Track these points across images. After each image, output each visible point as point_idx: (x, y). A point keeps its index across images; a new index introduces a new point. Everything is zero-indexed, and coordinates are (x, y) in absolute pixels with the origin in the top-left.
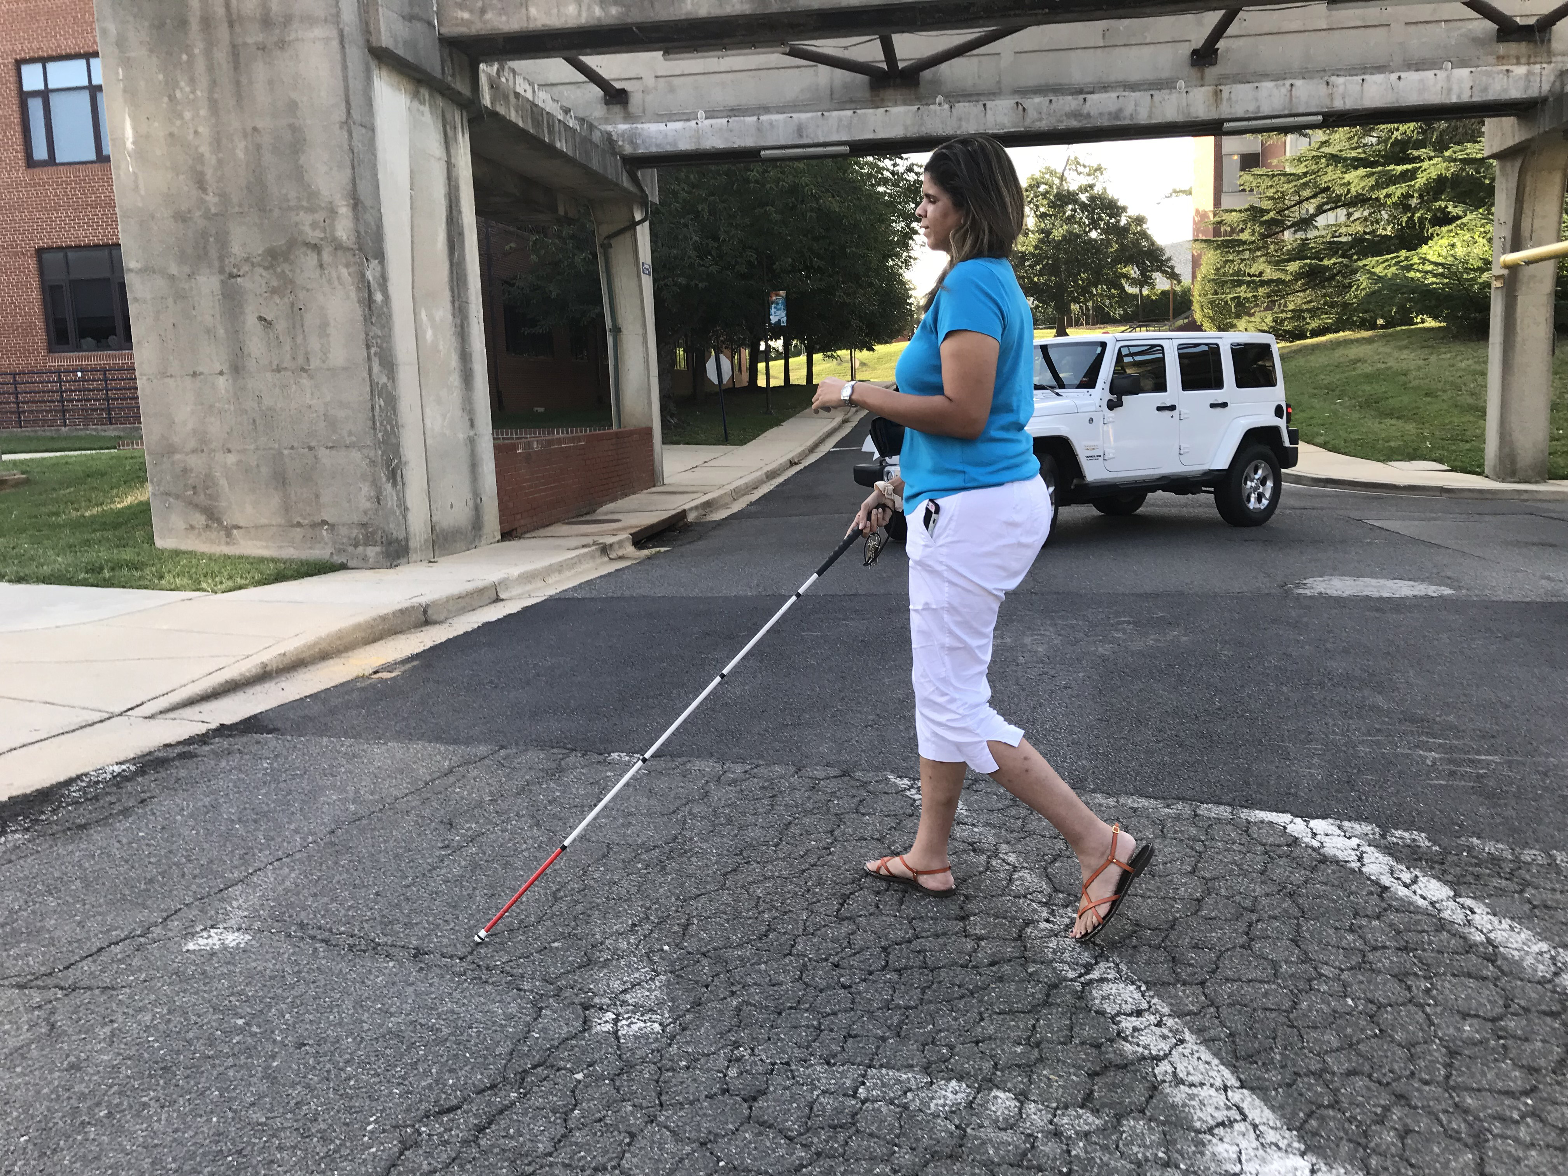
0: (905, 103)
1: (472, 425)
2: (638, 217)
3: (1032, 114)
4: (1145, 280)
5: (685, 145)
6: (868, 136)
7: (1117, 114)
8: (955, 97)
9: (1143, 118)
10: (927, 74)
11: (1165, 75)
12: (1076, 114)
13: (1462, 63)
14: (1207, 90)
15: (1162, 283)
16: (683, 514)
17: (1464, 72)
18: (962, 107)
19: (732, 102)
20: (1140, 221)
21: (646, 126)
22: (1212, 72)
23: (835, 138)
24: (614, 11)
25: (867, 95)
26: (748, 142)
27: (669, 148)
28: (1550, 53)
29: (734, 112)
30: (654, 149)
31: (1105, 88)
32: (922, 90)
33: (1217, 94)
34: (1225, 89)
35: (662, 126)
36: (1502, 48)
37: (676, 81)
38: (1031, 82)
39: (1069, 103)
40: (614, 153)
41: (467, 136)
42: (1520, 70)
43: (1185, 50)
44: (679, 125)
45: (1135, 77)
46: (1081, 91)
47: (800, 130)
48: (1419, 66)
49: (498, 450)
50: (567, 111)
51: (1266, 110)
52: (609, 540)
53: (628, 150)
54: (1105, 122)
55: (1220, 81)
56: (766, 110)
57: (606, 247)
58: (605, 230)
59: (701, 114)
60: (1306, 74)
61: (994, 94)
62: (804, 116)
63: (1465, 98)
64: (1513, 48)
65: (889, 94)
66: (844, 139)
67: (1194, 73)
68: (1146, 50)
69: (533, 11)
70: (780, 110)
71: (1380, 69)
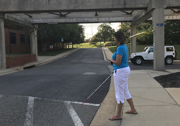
1: (2, 55)
2: (35, 30)
3: (78, 20)
5: (38, 22)
6: (60, 22)
9: (90, 21)
11: (92, 17)
14: (97, 18)
16: (35, 65)
17: (123, 18)
18: (70, 19)
20: (114, 29)
21: (34, 20)
22: (97, 17)
23: (56, 22)
24: (18, 9)
26: (46, 22)
28: (132, 16)
29: (44, 19)
31: (86, 18)
32: (66, 17)
33: (98, 19)
34: (99, 18)
35: (36, 20)
36: (127, 15)
38: (78, 17)
39: (82, 19)
40: (30, 23)
41: (3, 22)
42: (129, 18)
44: (38, 20)
45: (89, 17)
47: (52, 21)
48: (119, 17)
49: (6, 58)
50: (22, 18)
51: (103, 21)
52: (18, 68)
53: (32, 23)
54: (86, 21)
56: (48, 19)
57: (31, 33)
58: (31, 31)
59: (40, 19)
60: (107, 17)
61: (74, 18)
63: (124, 20)
64: (128, 15)
65: (62, 17)
67: (95, 16)
68: (90, 14)
69: (9, 9)
70: (50, 19)
71: (115, 17)
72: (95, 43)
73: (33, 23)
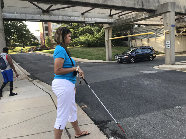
0: (48, 15)
3: (64, 19)
4: (34, 41)
6: (43, 19)
7: (74, 20)
8: (54, 15)
10: (50, 12)
11: (79, 16)
12: (69, 19)
13: (106, 18)
14: (83, 18)
15: (36, 41)
18: (55, 17)
19: (21, 12)
21: (6, 14)
23: (38, 19)
25: (42, 13)
26: (24, 18)
27: (10, 18)
28: (113, 18)
29: (21, 13)
30: (7, 18)
31: (73, 16)
32: (50, 14)
35: (9, 14)
36: (109, 17)
37: (11, 7)
38: (64, 15)
39: (69, 18)
42: (111, 20)
43: (81, 13)
44: (12, 14)
45: (76, 15)
46: (70, 16)
47: (32, 17)
48: (103, 18)
51: (89, 21)
54: (73, 20)
55: (85, 17)
56: (27, 14)
59: (16, 13)
60: (93, 17)
61: (60, 15)
62: (33, 15)
65: (45, 14)
66: (39, 19)
67: (82, 16)
68: (77, 12)
70: (29, 14)
71: (99, 18)
72: (13, 49)
73: (5, 18)
